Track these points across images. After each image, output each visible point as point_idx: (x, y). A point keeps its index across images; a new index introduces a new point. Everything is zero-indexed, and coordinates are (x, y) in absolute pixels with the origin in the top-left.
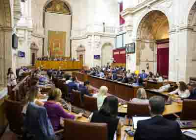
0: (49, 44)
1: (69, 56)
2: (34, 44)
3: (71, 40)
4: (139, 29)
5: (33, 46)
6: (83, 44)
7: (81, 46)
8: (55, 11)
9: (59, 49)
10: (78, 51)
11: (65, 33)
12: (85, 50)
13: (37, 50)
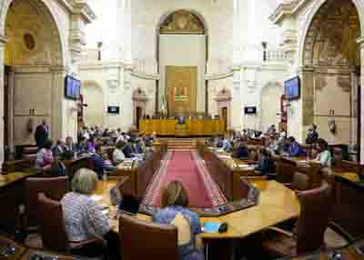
0: (167, 88)
1: (204, 110)
2: (140, 92)
3: (207, 81)
4: (308, 47)
5: (137, 94)
6: (227, 88)
7: (224, 92)
8: (177, 30)
9: (184, 98)
10: (218, 101)
11: (195, 68)
12: (230, 99)
13: (144, 101)
